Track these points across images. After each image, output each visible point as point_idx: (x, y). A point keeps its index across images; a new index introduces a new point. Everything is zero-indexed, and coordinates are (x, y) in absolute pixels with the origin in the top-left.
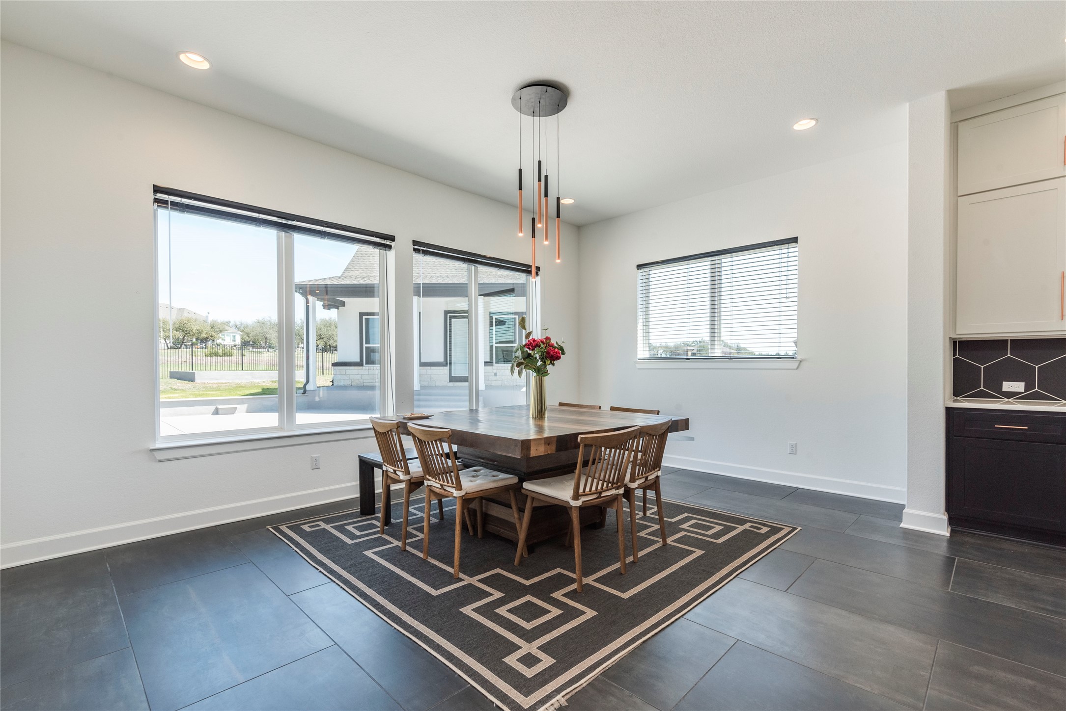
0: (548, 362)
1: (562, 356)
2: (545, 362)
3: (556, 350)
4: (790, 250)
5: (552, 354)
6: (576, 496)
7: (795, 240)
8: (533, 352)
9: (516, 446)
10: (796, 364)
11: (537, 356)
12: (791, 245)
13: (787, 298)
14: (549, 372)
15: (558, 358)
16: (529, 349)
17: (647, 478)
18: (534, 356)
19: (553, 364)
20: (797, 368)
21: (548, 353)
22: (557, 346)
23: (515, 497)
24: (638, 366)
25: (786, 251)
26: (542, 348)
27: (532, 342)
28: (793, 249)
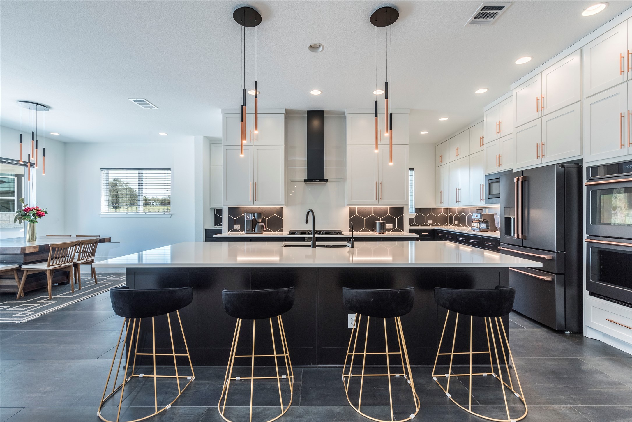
0: (37, 217)
1: (45, 214)
2: (36, 217)
3: (42, 212)
4: (168, 173)
5: (40, 214)
6: (49, 266)
7: (169, 169)
8: (28, 213)
9: (19, 249)
10: (170, 216)
11: (31, 215)
12: (168, 171)
13: (167, 191)
14: (38, 221)
15: (43, 216)
16: (26, 212)
17: (87, 259)
18: (29, 215)
19: (41, 218)
20: (171, 217)
21: (37, 213)
22: (43, 210)
23: (17, 273)
24: (101, 216)
25: (167, 173)
26: (34, 211)
27: (28, 209)
28: (169, 172)
